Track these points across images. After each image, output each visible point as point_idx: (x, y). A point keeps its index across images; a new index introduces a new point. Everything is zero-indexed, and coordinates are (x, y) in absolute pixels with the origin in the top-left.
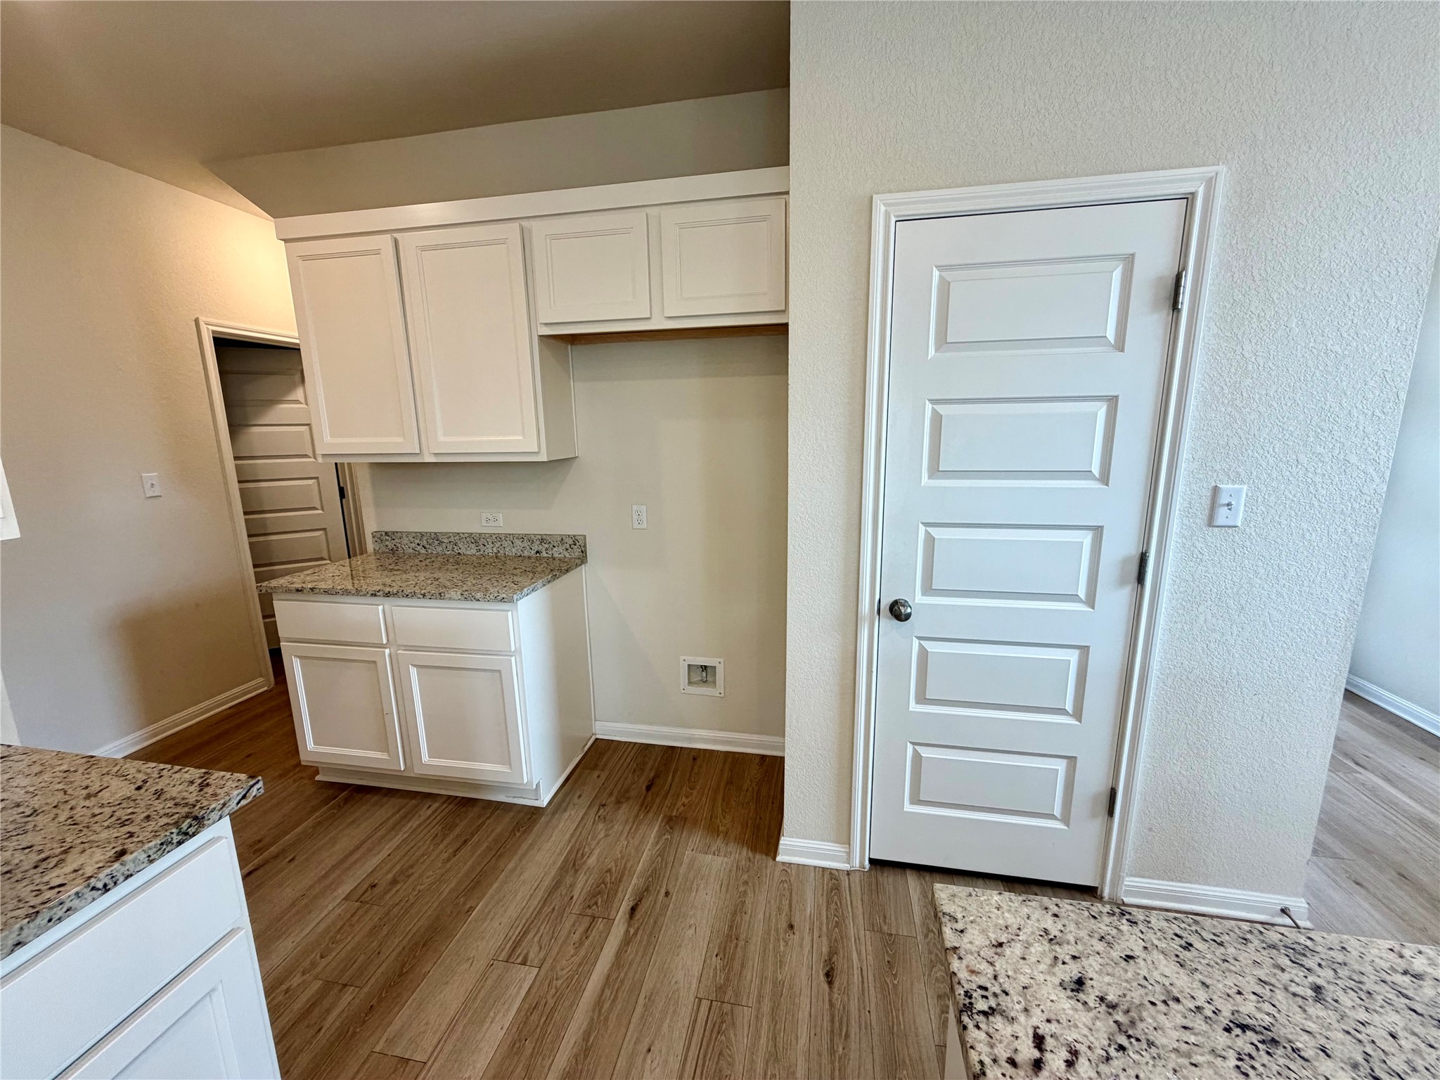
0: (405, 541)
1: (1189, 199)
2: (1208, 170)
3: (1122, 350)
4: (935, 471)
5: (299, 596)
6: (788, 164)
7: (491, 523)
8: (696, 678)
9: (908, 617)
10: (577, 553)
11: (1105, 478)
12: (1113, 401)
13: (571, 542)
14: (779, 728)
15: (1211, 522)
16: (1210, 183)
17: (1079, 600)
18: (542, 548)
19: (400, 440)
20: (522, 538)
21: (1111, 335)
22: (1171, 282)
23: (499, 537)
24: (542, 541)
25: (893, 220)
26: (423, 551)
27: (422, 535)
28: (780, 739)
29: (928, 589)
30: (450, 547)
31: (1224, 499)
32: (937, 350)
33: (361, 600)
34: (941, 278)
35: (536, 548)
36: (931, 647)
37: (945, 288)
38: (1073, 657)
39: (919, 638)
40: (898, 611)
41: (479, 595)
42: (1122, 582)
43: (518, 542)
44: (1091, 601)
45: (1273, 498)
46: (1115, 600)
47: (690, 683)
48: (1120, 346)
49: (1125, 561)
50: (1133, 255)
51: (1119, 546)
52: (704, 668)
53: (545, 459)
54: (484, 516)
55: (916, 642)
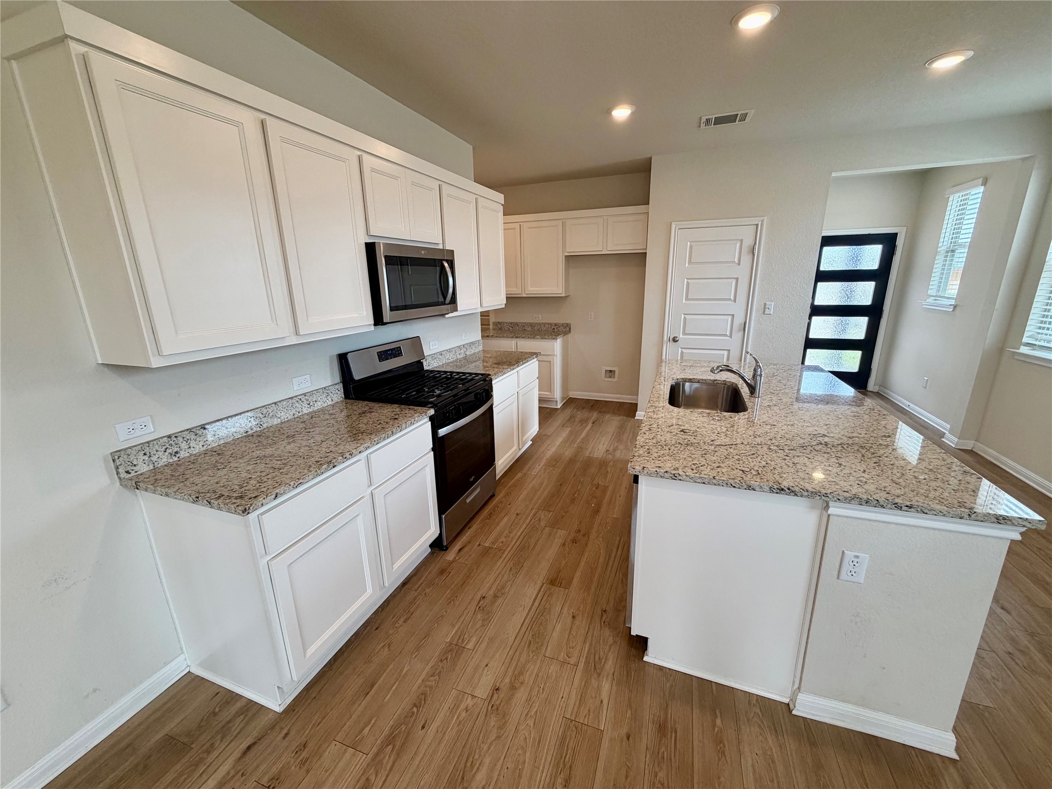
0: (505, 325)
1: (757, 225)
2: (762, 218)
3: (739, 265)
4: (687, 299)
5: (487, 338)
6: (649, 204)
7: (537, 319)
8: (608, 376)
9: (677, 341)
10: (568, 329)
11: (735, 301)
12: (737, 279)
13: (566, 325)
14: (636, 393)
15: (764, 313)
16: (762, 221)
17: (727, 336)
18: (555, 327)
19: (515, 289)
20: (548, 324)
21: (736, 260)
22: (752, 247)
23: (540, 324)
24: (556, 325)
25: (677, 229)
26: (511, 329)
27: (512, 323)
28: (637, 397)
29: (684, 334)
30: (522, 327)
31: (767, 306)
32: (688, 264)
33: (508, 339)
34: (690, 244)
35: (553, 327)
36: (684, 351)
37: (691, 247)
38: (726, 353)
39: (682, 348)
40: (675, 340)
41: (546, 337)
42: (739, 331)
43: (546, 325)
44: (731, 337)
45: (781, 306)
46: (737, 336)
47: (605, 377)
48: (739, 264)
49: (740, 324)
50: (742, 239)
51: (739, 320)
52: (611, 371)
53: (564, 296)
54: (534, 316)
55: (680, 349)
